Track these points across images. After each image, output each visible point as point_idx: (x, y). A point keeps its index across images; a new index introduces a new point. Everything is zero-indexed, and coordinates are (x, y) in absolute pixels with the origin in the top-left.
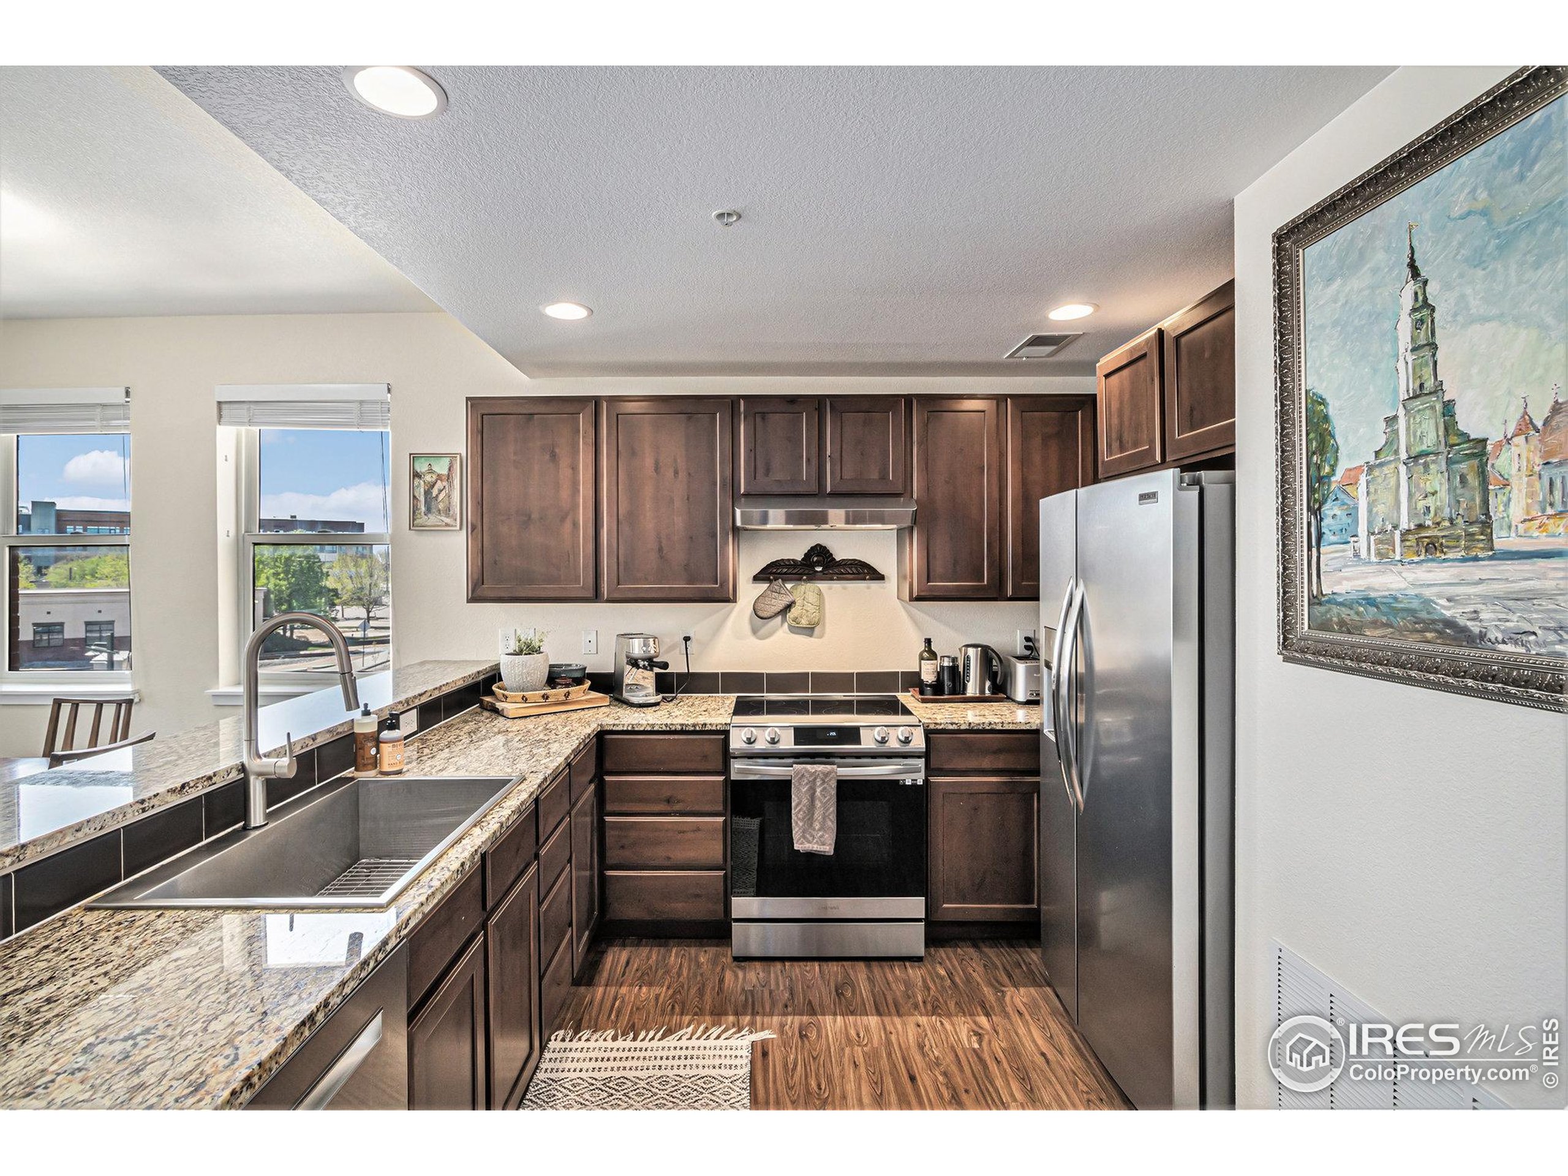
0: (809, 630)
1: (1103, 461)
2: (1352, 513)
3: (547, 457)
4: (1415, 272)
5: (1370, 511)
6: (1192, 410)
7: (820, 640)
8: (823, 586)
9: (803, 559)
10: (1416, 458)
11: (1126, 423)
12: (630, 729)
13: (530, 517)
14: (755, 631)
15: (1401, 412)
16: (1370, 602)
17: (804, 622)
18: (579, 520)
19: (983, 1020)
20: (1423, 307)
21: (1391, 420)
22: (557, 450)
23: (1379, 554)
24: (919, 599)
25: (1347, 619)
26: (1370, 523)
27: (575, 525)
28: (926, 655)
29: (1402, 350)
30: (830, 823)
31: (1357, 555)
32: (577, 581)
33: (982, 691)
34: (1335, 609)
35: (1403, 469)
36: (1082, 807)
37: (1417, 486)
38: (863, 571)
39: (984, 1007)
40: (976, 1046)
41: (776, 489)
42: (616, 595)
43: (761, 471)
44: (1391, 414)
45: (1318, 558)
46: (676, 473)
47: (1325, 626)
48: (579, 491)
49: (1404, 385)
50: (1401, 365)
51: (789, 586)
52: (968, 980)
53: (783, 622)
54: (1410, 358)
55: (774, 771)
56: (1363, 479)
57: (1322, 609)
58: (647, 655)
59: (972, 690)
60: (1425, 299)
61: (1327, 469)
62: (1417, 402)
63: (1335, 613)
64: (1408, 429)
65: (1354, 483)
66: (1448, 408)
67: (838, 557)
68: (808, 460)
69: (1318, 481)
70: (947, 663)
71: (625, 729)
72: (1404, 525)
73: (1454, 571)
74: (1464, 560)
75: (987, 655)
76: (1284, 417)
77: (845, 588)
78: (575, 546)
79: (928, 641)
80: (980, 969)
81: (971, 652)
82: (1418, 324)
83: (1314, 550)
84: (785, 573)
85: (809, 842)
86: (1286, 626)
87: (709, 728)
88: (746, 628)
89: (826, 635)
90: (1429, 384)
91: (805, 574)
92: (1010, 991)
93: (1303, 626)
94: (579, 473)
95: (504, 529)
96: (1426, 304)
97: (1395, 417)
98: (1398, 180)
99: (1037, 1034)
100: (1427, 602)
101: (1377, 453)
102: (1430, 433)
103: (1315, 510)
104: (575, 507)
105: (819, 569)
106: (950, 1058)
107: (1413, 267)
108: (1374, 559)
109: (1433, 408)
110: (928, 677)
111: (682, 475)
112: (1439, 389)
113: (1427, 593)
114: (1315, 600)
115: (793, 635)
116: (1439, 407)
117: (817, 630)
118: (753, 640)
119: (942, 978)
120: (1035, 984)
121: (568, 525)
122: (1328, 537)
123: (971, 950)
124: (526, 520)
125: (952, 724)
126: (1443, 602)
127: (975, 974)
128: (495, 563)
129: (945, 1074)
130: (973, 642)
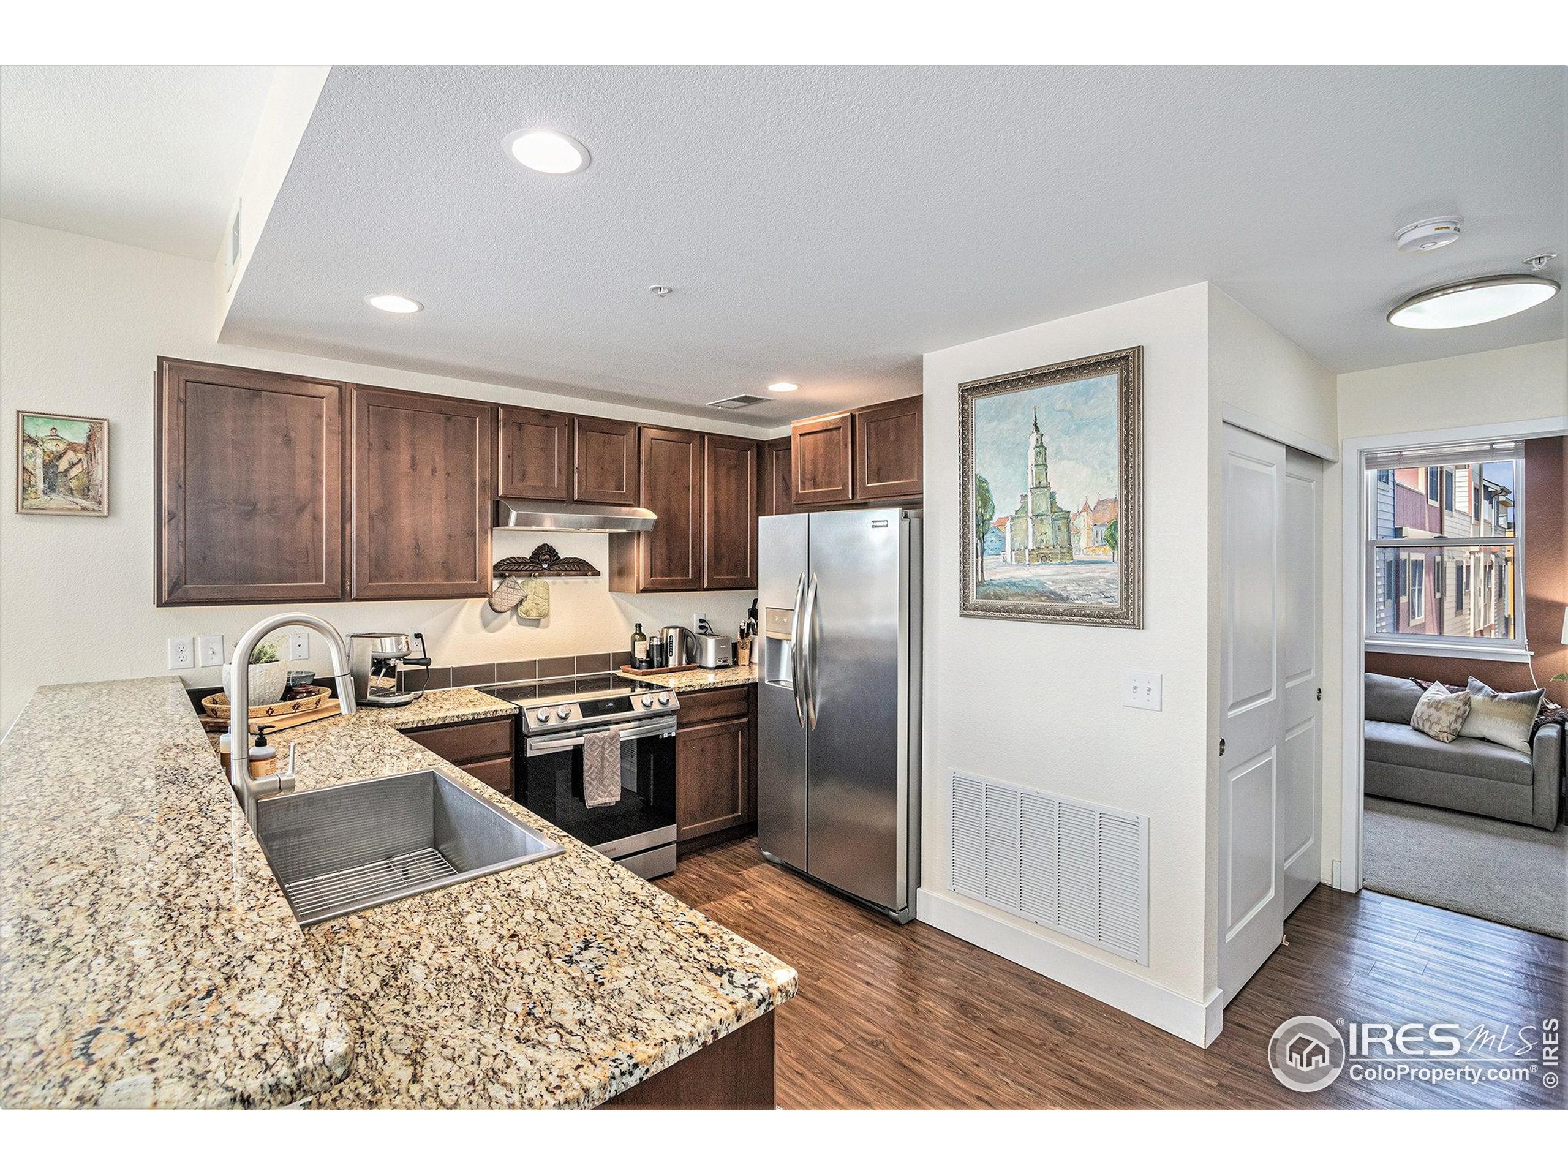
0: (536, 622)
1: (797, 493)
2: (1002, 540)
3: (279, 440)
4: (1037, 430)
5: (1012, 540)
6: (879, 469)
7: (545, 630)
8: (549, 580)
9: (530, 558)
10: (1037, 516)
11: (821, 471)
12: (419, 725)
13: (255, 506)
14: (485, 625)
15: (1029, 494)
16: (1013, 584)
17: (534, 615)
18: (321, 513)
19: (742, 893)
20: (1041, 446)
21: (1024, 497)
22: (293, 435)
23: (1017, 560)
24: (644, 591)
25: (999, 593)
26: (1012, 545)
27: (316, 518)
28: (637, 637)
29: (1030, 464)
30: (617, 778)
31: (1005, 561)
32: (318, 578)
33: (680, 663)
34: (992, 588)
35: (1030, 521)
36: (814, 724)
37: (1037, 529)
38: (581, 568)
39: (737, 887)
40: (751, 908)
41: (531, 494)
42: (368, 594)
43: (517, 476)
44: (1025, 494)
45: (982, 562)
46: (434, 471)
47: (986, 596)
48: (321, 481)
49: (1031, 481)
50: (1029, 472)
51: (520, 581)
52: (714, 875)
53: (511, 616)
54: (1034, 469)
55: (565, 743)
56: (1008, 524)
57: (985, 588)
58: (400, 654)
59: (673, 662)
60: (1042, 443)
61: (988, 517)
62: (1037, 490)
63: (991, 590)
64: (1033, 502)
65: (1004, 525)
66: (1052, 496)
67: (563, 555)
68: (559, 470)
69: (981, 522)
70: (656, 642)
71: (415, 726)
72: (1030, 547)
73: (1055, 569)
74: (1059, 564)
75: (684, 634)
76: (964, 486)
77: (567, 583)
78: (316, 541)
79: (639, 626)
80: (715, 866)
81: (672, 632)
82: (1038, 454)
83: (980, 558)
84: (516, 571)
85: (601, 797)
86: (965, 598)
87: (499, 714)
88: (478, 622)
89: (550, 627)
90: (1043, 483)
91: (536, 571)
92: (745, 873)
93: (973, 599)
94: (321, 462)
95: (218, 519)
96: (1042, 445)
97: (1026, 496)
98: (1030, 383)
99: (778, 889)
100: (1042, 583)
101: (1016, 512)
102: (1044, 506)
103: (981, 538)
104: (315, 499)
105: (545, 566)
106: (742, 920)
107: (1035, 425)
108: (1014, 563)
109: (1044, 494)
110: (640, 654)
111: (441, 474)
112: (1048, 486)
113: (1042, 579)
114: (980, 584)
115: (522, 627)
116: (1048, 494)
117: (543, 621)
118: (484, 633)
119: (697, 880)
120: (756, 864)
121: (307, 517)
122: (988, 551)
123: (700, 858)
124: (250, 511)
125: (690, 686)
126: (1050, 583)
127: (715, 871)
128: (204, 558)
129: (746, 929)
130: (674, 625)
